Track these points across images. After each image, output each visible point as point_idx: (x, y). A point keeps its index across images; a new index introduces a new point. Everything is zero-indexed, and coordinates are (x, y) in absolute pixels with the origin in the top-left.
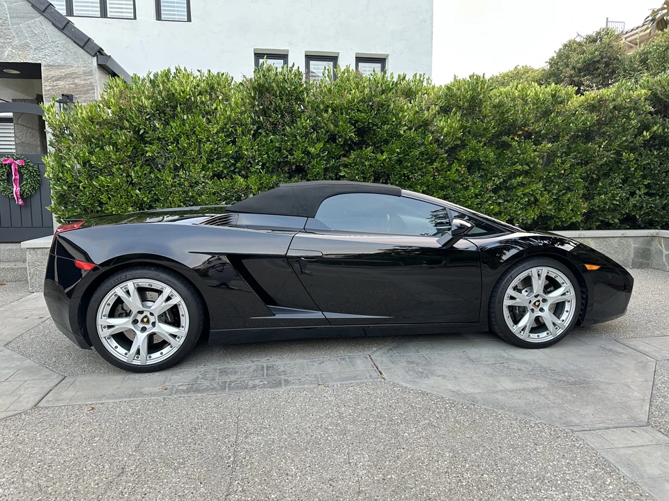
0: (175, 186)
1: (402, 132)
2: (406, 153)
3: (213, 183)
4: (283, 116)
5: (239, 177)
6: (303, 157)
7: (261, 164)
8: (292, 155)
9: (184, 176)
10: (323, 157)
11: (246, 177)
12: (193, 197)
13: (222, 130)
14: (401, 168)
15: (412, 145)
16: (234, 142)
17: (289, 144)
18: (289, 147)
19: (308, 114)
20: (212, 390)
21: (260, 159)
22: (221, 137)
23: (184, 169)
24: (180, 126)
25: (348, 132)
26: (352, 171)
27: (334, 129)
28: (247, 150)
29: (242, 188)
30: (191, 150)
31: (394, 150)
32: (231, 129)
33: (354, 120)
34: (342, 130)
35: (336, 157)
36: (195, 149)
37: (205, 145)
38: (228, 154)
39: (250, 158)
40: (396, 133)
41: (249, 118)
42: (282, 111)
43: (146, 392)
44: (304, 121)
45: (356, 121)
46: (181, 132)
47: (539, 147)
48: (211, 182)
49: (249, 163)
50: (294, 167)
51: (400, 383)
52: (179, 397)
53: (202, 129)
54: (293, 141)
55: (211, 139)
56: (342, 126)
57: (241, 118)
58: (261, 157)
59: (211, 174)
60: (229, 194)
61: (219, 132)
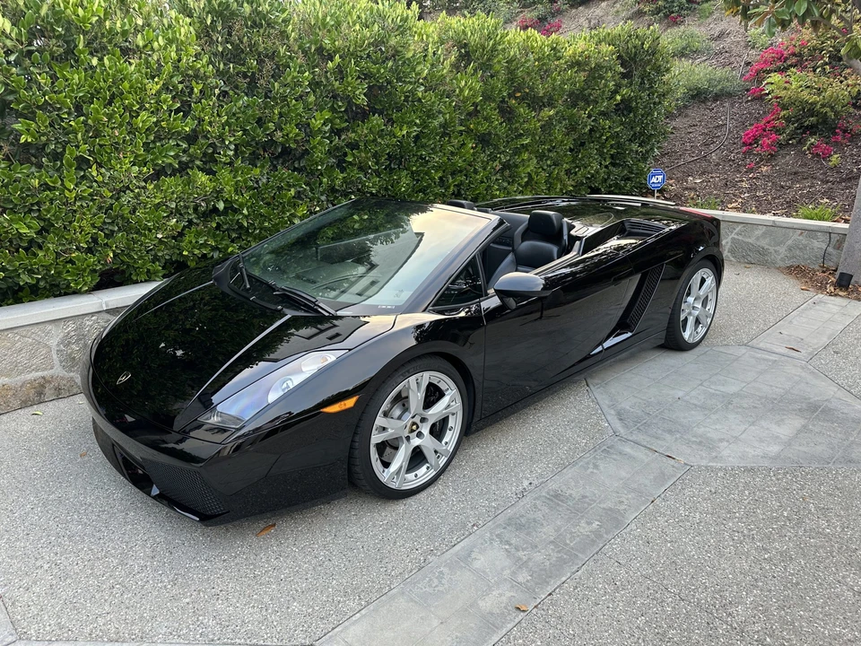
0: (82, 198)
1: (420, 95)
2: (424, 125)
3: (156, 187)
4: (260, 62)
5: (200, 174)
6: (297, 135)
7: (232, 147)
8: (281, 130)
9: (100, 178)
10: (326, 133)
11: (210, 172)
12: (117, 216)
13: (166, 88)
14: (418, 148)
15: (430, 115)
16: (185, 110)
17: (276, 111)
18: (277, 117)
19: (299, 61)
20: (565, 563)
21: (232, 139)
22: (165, 101)
23: (100, 165)
24: (86, 80)
25: (357, 92)
26: (363, 155)
27: (338, 88)
28: (210, 123)
29: (206, 191)
30: (112, 129)
31: (413, 121)
32: (180, 86)
33: (364, 74)
34: (350, 89)
35: (338, 132)
36: (121, 125)
37: (137, 117)
38: (179, 133)
39: (215, 137)
40: (413, 95)
41: (211, 66)
42: (259, 54)
43: (496, 611)
44: (296, 74)
45: (366, 76)
46: (88, 92)
47: (542, 114)
48: (152, 186)
49: (210, 145)
50: (280, 150)
51: (711, 464)
52: (550, 594)
53: (131, 87)
54: (281, 108)
55: (147, 105)
56: (349, 84)
57: (199, 66)
58: (234, 136)
59: (152, 172)
60: (182, 204)
61: (159, 93)
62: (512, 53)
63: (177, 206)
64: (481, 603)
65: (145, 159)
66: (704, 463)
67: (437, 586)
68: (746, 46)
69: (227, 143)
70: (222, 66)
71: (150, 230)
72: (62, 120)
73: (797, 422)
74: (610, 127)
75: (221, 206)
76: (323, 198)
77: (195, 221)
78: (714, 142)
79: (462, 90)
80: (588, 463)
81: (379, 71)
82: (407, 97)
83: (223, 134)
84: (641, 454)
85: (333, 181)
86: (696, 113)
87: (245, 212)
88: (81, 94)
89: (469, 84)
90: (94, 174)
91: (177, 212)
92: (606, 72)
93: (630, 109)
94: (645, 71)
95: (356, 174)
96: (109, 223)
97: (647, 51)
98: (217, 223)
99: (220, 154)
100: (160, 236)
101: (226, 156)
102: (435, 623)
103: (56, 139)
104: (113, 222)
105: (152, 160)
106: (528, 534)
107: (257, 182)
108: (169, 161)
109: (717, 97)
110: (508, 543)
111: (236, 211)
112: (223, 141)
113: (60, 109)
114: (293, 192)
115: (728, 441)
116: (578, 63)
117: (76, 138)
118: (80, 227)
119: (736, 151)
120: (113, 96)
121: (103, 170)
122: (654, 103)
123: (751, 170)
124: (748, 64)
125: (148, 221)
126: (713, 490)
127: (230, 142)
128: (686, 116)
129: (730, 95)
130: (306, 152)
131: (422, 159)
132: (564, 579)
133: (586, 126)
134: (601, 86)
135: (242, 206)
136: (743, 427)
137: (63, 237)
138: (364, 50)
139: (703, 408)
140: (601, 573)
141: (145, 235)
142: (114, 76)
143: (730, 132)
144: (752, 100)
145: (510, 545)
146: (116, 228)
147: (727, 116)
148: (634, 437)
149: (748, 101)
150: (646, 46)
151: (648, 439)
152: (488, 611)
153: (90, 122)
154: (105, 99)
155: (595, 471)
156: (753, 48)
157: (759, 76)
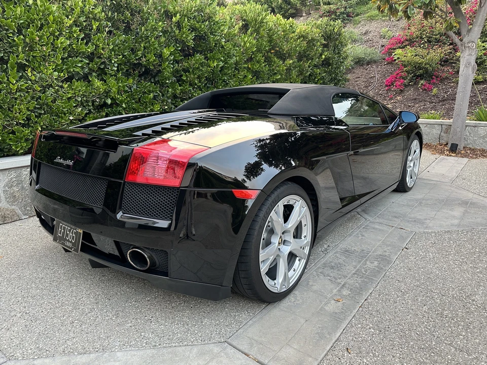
0: (21, 90)
1: (223, 43)
2: (226, 61)
4: (132, 15)
5: (96, 80)
6: (155, 61)
7: (116, 65)
8: (145, 56)
9: (33, 78)
10: (171, 60)
11: (102, 80)
12: (44, 104)
13: (76, 23)
14: (222, 75)
15: (229, 56)
17: (142, 45)
18: (143, 49)
19: (155, 16)
20: (367, 283)
21: (116, 60)
22: (75, 32)
23: (33, 69)
24: (25, 13)
25: (189, 38)
26: (192, 76)
27: (177, 35)
28: (103, 49)
29: (100, 92)
30: (41, 46)
31: (219, 58)
32: (84, 24)
33: (192, 28)
34: (184, 36)
35: (177, 62)
36: (47, 44)
37: (57, 40)
38: (84, 53)
39: (106, 58)
40: (219, 43)
41: (103, 14)
42: (132, 10)
43: (337, 311)
44: (153, 23)
45: (193, 29)
46: (26, 21)
47: (286, 62)
48: (67, 86)
49: (102, 63)
50: (143, 70)
51: (425, 230)
52: (366, 300)
53: (54, 20)
54: (145, 43)
55: (64, 33)
56: (184, 33)
57: (96, 12)
58: (117, 58)
59: (66, 76)
60: (85, 99)
61: (71, 26)
62: (271, 26)
63: (82, 100)
64: (327, 308)
65: (62, 68)
66: (422, 230)
67: (294, 301)
68: (380, 38)
69: (113, 62)
70: (110, 14)
71: (65, 114)
72: (9, 37)
73: (462, 209)
74: (319, 73)
75: (109, 101)
76: (170, 101)
77: (92, 111)
78: (370, 86)
79: (245, 43)
80: (357, 234)
81: (201, 27)
82: (216, 44)
83: (111, 56)
84: (385, 228)
85: (175, 90)
86: (359, 71)
87: (124, 105)
88: (22, 22)
89: (249, 40)
90: (30, 74)
91: (82, 104)
92: (317, 43)
93: (329, 64)
94: (336, 44)
95: (188, 88)
96: (38, 108)
97: (336, 33)
98: (106, 113)
99: (108, 68)
100: (71, 118)
101: (112, 71)
102: (303, 321)
103: (4, 50)
104: (41, 108)
105: (67, 69)
106: (338, 270)
107: (130, 89)
108: (78, 70)
109: (368, 63)
110: (328, 275)
111: (117, 105)
112: (110, 61)
113: (7, 30)
114: (152, 95)
115: (429, 220)
116: (303, 36)
117: (18, 50)
118: (19, 109)
119: (382, 90)
120: (42, 25)
121: (35, 73)
122: (341, 62)
123: (391, 99)
124: (383, 46)
125: (64, 108)
126: (433, 242)
127: (115, 62)
128: (354, 73)
129: (375, 62)
130: (159, 71)
131: (224, 82)
132: (370, 291)
133: (308, 72)
134: (315, 50)
135: (122, 102)
136: (434, 213)
137: (8, 115)
138: (192, 14)
139: (408, 206)
140: (391, 286)
141: (62, 118)
142: (43, 12)
143: (378, 80)
144: (387, 64)
145: (331, 277)
146: (43, 112)
147: (376, 72)
148: (377, 221)
149: (385, 65)
150: (336, 30)
151: (386, 221)
152: (332, 311)
153: (27, 40)
154: (37, 26)
155: (363, 238)
156: (384, 38)
157: (390, 51)
